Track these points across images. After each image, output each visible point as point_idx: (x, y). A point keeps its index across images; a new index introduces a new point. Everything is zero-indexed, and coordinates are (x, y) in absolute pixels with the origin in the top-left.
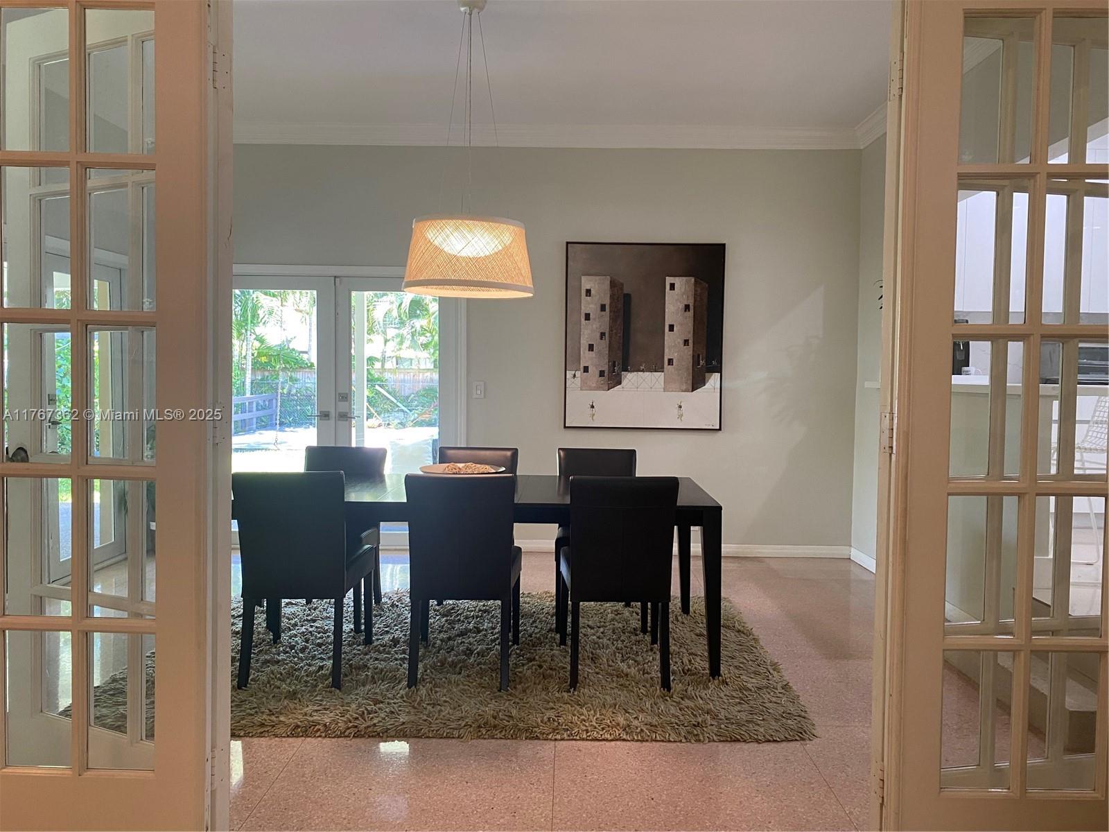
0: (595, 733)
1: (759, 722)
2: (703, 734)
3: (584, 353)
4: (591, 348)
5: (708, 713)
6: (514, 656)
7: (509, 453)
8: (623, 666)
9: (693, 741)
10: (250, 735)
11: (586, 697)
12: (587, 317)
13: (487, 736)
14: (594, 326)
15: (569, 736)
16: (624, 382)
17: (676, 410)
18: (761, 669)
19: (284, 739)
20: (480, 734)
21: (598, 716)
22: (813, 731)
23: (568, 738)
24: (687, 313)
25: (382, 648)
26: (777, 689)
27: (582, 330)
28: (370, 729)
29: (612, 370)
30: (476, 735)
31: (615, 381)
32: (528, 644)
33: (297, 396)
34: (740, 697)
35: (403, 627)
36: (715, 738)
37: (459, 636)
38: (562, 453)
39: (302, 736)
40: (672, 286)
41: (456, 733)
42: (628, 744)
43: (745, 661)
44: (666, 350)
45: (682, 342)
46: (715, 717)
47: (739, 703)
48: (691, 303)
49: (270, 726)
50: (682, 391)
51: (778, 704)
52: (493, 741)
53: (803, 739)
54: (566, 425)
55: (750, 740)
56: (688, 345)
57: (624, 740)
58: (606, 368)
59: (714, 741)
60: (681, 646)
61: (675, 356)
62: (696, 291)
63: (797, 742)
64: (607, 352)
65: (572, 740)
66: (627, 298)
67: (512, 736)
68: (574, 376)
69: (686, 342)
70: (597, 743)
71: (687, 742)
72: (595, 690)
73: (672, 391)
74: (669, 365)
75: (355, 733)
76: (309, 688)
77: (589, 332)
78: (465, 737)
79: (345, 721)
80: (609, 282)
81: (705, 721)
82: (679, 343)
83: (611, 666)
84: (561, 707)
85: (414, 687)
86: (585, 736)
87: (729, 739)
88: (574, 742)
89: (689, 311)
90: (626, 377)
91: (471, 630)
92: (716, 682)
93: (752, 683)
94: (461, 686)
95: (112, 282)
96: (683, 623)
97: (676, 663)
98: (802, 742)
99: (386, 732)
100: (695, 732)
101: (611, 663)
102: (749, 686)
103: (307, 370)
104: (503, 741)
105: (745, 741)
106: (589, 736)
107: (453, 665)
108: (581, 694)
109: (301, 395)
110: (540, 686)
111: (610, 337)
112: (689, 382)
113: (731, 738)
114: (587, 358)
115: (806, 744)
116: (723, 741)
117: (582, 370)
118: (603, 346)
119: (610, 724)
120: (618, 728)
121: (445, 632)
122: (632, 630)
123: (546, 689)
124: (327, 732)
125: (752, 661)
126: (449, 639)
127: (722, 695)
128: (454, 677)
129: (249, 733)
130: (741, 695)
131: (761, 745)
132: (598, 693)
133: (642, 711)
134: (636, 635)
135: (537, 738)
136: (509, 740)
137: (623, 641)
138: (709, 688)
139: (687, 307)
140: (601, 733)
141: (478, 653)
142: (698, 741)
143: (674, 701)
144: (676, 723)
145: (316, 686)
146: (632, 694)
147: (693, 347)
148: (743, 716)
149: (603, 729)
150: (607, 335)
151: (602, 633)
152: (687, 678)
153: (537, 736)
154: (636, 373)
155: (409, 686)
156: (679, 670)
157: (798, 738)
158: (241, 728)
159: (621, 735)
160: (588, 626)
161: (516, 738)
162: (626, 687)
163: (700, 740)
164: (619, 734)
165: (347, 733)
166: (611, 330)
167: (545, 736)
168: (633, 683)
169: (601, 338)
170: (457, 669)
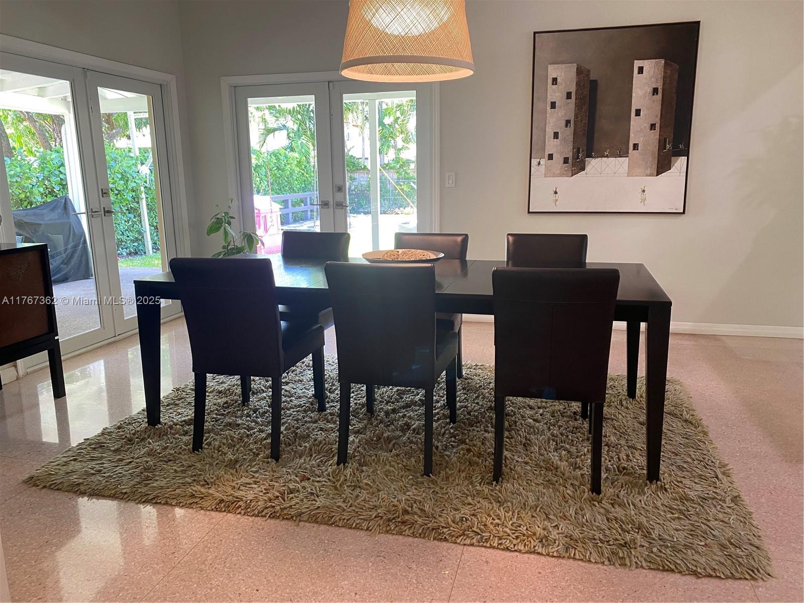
0: (508, 541)
1: (700, 549)
2: (630, 557)
3: (549, 141)
4: (556, 135)
5: (639, 529)
6: (447, 436)
7: (460, 239)
8: (554, 457)
9: (617, 565)
10: (181, 505)
11: (508, 493)
12: (553, 105)
13: (395, 532)
14: (560, 114)
15: (479, 542)
16: (588, 168)
17: (639, 195)
18: (708, 473)
19: (208, 513)
20: (388, 528)
21: (515, 520)
22: (768, 569)
23: (478, 544)
24: (655, 96)
25: (330, 417)
26: (724, 501)
27: (548, 119)
28: (285, 512)
29: (576, 156)
30: (384, 529)
31: (579, 167)
32: (464, 423)
33: (355, 192)
34: (680, 509)
35: (358, 394)
36: (644, 564)
37: (404, 407)
38: (511, 238)
39: (225, 511)
40: (641, 70)
41: (365, 525)
42: (543, 559)
43: (689, 460)
44: (632, 135)
45: (648, 126)
46: (647, 535)
47: (679, 518)
48: (660, 86)
49: (199, 497)
50: (647, 176)
51: (726, 523)
52: (401, 537)
53: (753, 579)
54: (530, 211)
55: (687, 572)
56: (655, 130)
57: (539, 553)
58: (570, 155)
59: (642, 567)
60: (621, 436)
61: (640, 141)
62: (665, 72)
63: (746, 582)
64: (572, 140)
65: (482, 546)
66: (594, 84)
67: (420, 534)
68: (539, 164)
69: (653, 126)
70: (508, 554)
71: (610, 564)
72: (519, 484)
73: (636, 176)
74: (634, 149)
75: (271, 514)
76: (251, 457)
77: (555, 120)
78: (373, 531)
79: (265, 500)
80: (575, 70)
81: (634, 541)
82: (645, 127)
83: (542, 455)
84: (479, 502)
85: (342, 464)
86: (495, 544)
87: (661, 568)
88: (483, 549)
89: (657, 94)
90: (590, 163)
91: (416, 402)
92: (654, 487)
93: (695, 490)
94: (388, 467)
95: (154, 95)
96: (627, 408)
97: (612, 458)
98: (752, 582)
99: (300, 515)
100: (621, 555)
101: (542, 451)
102: (692, 494)
103: (361, 171)
104: (411, 539)
105: (680, 572)
106: (501, 544)
107: (389, 440)
108: (503, 489)
109: (358, 190)
110: (463, 475)
111: (575, 124)
112: (654, 167)
113: (663, 567)
114: (552, 146)
115: (759, 587)
116: (654, 569)
117: (547, 157)
118: (567, 134)
119: (525, 532)
120: (535, 538)
121: (393, 403)
122: (572, 414)
123: (469, 478)
124: (248, 510)
125: (698, 460)
126: (394, 411)
127: (659, 504)
128: (384, 455)
129: (180, 503)
130: (681, 507)
131: (699, 581)
132: (521, 488)
133: (565, 517)
134: (576, 420)
135: (446, 540)
136: (416, 539)
137: (560, 427)
138: (644, 494)
139: (655, 91)
140: (515, 542)
141: (414, 430)
142: (623, 565)
143: (602, 507)
144: (600, 539)
145: (258, 455)
146: (558, 493)
147: (660, 131)
148: (680, 537)
149: (517, 537)
150: (572, 122)
151: (541, 415)
152: (622, 479)
153: (445, 538)
154: (600, 159)
155: (338, 464)
156: (614, 468)
157: (748, 577)
158: (174, 497)
159: (536, 548)
160: (528, 406)
161: (424, 538)
162: (552, 484)
163: (626, 565)
164: (534, 547)
165: (263, 514)
166: (576, 116)
167: (454, 538)
168: (561, 480)
169: (566, 126)
170: (391, 445)
